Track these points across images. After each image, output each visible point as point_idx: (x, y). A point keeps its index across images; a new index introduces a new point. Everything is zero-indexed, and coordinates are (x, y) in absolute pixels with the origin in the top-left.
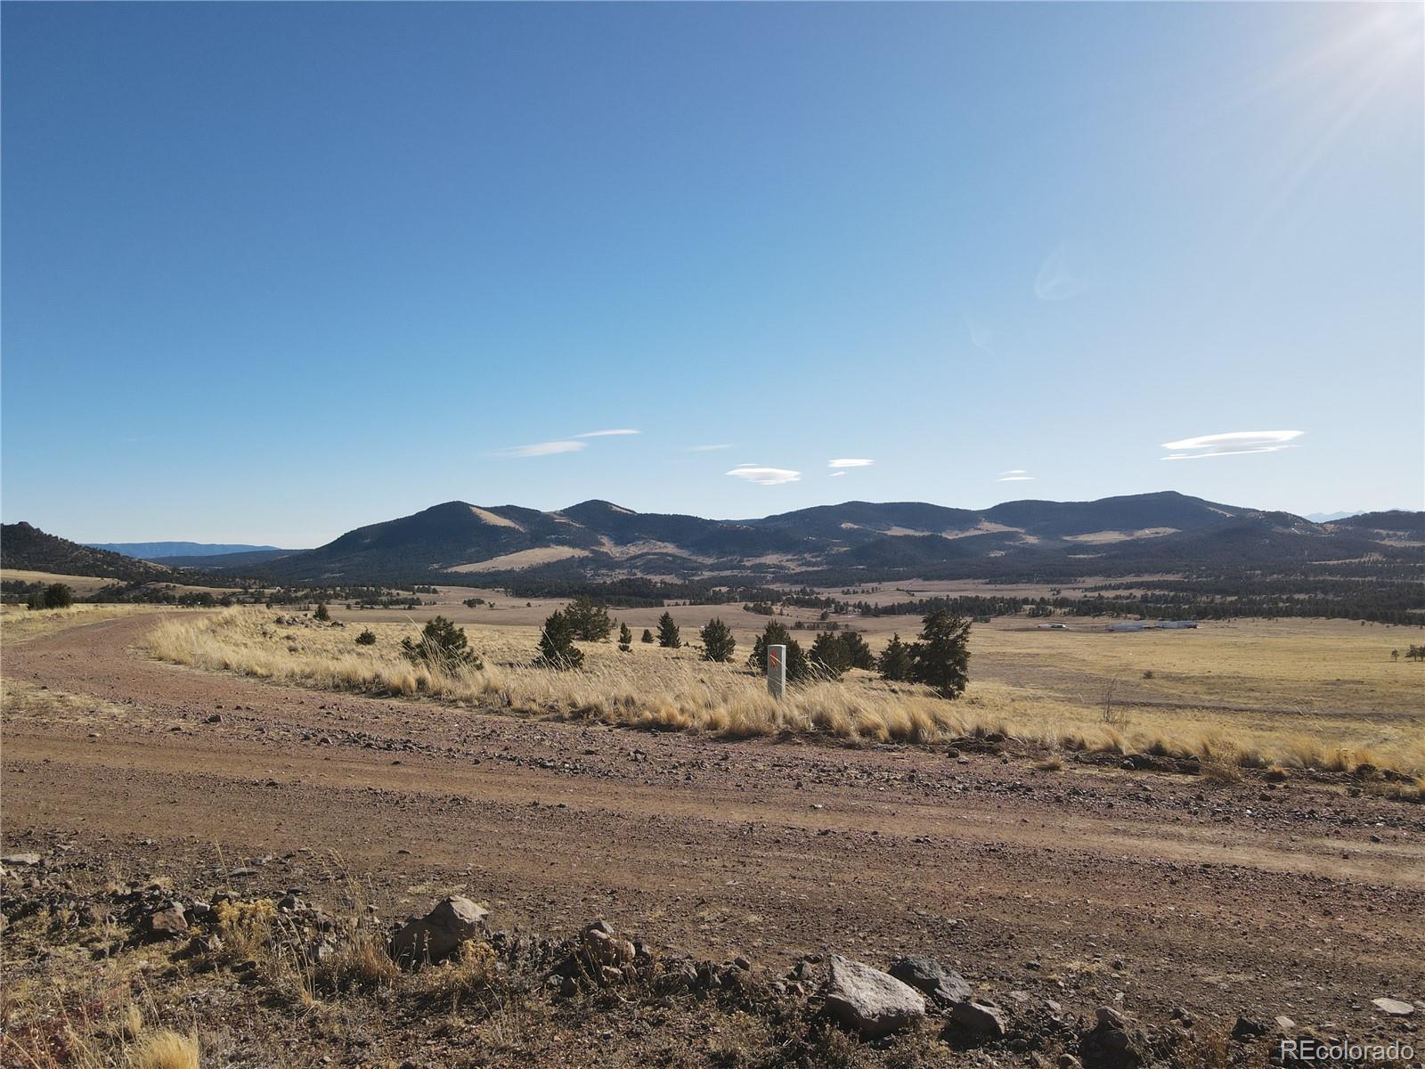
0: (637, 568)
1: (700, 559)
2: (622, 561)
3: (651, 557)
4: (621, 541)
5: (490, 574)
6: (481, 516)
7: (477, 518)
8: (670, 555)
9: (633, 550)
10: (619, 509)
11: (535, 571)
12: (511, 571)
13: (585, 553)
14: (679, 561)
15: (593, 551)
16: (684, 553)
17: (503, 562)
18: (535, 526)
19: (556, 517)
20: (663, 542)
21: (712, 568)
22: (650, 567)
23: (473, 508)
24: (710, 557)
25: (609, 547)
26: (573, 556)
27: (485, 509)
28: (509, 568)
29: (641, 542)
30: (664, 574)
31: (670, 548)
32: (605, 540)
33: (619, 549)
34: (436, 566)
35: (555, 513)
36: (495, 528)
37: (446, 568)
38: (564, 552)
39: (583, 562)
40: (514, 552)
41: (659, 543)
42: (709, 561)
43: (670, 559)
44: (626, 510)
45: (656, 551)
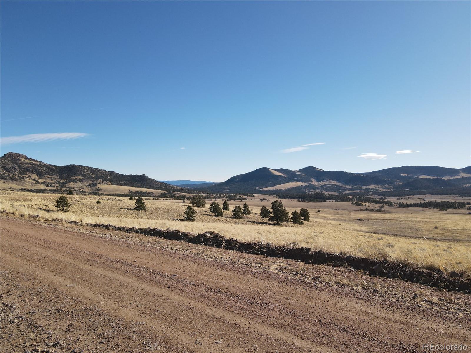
0: (323, 189)
1: (346, 186)
2: (318, 187)
3: (328, 185)
4: (318, 180)
5: (274, 191)
6: (272, 172)
7: (271, 173)
8: (335, 185)
9: (322, 183)
10: (318, 169)
11: (289, 190)
12: (282, 190)
13: (306, 184)
14: (338, 187)
15: (309, 184)
16: (340, 184)
17: (279, 187)
18: (290, 175)
19: (296, 172)
20: (333, 180)
21: (350, 189)
22: (327, 189)
23: (270, 169)
24: (350, 186)
25: (314, 182)
26: (302, 185)
27: (274, 170)
28: (281, 189)
29: (326, 181)
30: (332, 191)
31: (335, 183)
32: (313, 180)
33: (318, 183)
34: (258, 188)
35: (296, 171)
36: (277, 176)
37: (261, 189)
38: (299, 184)
39: (305, 187)
40: (283, 184)
41: (332, 181)
42: (349, 187)
43: (335, 186)
44: (321, 169)
45: (331, 183)
